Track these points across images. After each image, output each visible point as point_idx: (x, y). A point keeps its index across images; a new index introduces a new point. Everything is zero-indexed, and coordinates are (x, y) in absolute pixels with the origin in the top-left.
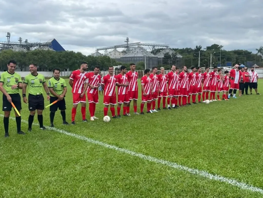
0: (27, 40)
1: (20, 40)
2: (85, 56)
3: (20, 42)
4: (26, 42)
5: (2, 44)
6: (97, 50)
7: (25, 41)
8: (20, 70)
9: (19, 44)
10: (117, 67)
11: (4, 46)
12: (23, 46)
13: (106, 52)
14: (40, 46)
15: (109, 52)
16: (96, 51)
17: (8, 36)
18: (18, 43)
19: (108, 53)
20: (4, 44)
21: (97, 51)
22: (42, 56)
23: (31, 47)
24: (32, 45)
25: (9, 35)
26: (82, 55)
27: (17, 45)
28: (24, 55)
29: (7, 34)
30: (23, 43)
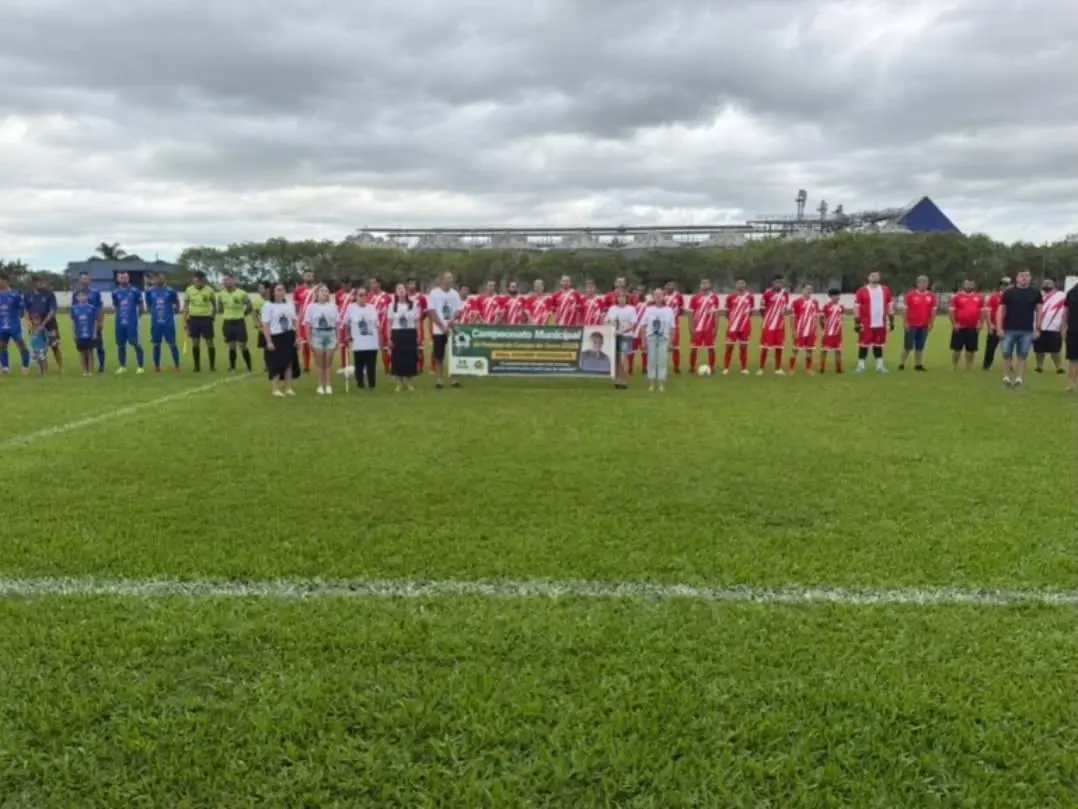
0: (840, 207)
1: (823, 208)
3: (822, 214)
4: (839, 210)
7: (835, 209)
12: (825, 225)
17: (799, 201)
18: (817, 215)
29: (797, 193)
30: (830, 215)
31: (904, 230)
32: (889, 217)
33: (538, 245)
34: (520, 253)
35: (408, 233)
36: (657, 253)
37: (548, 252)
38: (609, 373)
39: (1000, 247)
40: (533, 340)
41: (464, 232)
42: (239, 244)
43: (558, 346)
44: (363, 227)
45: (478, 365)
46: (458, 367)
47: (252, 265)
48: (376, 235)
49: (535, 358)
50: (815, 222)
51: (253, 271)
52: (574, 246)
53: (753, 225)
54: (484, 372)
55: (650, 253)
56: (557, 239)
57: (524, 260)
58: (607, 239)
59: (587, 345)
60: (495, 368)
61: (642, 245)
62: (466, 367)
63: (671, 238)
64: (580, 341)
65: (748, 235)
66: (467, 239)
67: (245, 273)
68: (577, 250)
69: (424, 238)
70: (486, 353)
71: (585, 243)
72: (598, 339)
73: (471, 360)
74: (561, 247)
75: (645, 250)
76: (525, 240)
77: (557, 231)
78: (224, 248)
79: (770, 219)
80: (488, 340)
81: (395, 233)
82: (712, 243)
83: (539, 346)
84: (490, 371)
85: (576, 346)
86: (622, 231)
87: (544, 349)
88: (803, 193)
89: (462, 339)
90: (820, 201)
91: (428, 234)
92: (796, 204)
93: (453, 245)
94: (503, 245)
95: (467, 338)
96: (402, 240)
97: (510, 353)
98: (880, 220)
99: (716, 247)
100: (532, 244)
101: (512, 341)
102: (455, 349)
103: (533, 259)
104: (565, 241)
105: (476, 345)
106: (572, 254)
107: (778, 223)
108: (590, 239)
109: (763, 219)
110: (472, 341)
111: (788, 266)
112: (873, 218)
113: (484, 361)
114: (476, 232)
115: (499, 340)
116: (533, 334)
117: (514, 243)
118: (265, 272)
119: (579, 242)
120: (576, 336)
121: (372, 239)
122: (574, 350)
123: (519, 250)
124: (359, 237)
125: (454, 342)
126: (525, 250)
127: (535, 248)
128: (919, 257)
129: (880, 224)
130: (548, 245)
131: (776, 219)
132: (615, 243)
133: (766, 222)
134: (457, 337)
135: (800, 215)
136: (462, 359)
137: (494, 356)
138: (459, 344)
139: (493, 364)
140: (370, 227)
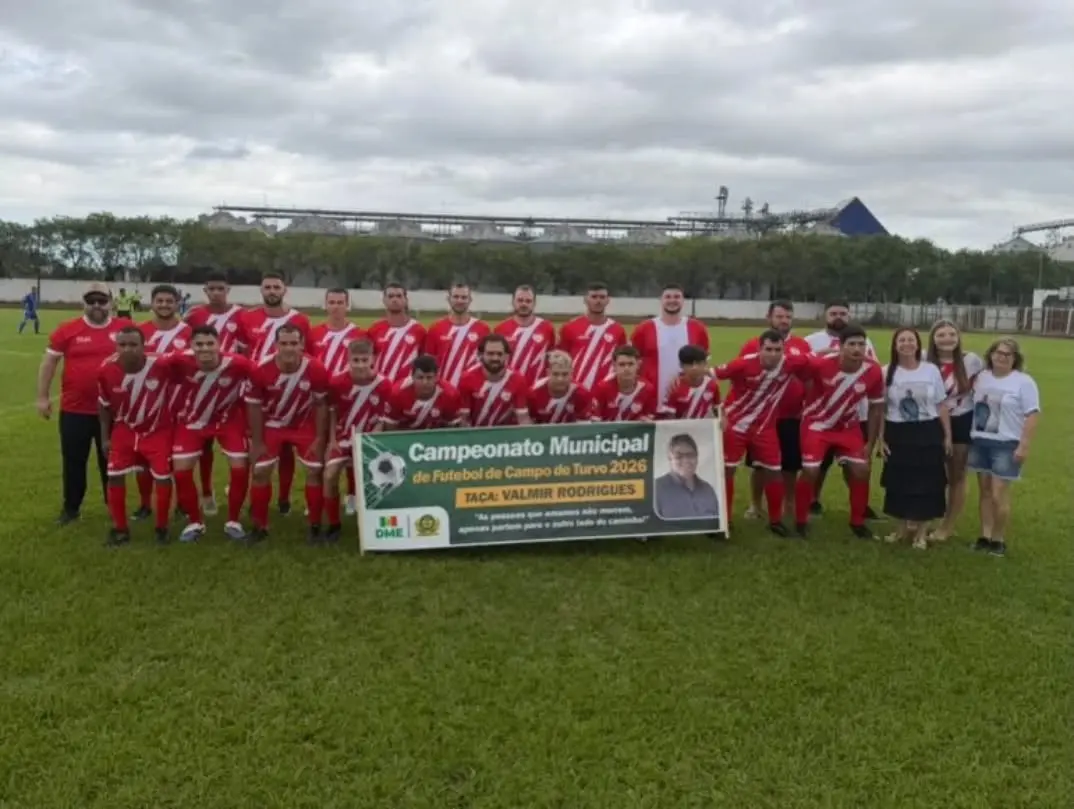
0: (767, 205)
1: (748, 207)
2: (945, 252)
3: (747, 213)
4: (764, 211)
6: (1016, 230)
7: (760, 208)
9: (743, 217)
10: (1054, 293)
13: (1053, 237)
14: (802, 222)
15: (1064, 239)
16: (1014, 233)
17: (720, 198)
18: (742, 214)
19: (1060, 241)
21: (1016, 235)
25: (723, 194)
26: (936, 249)
30: (756, 213)
31: (836, 232)
32: (819, 218)
33: (436, 235)
34: (411, 241)
35: (278, 213)
36: (571, 247)
37: (444, 241)
38: (715, 523)
39: (945, 254)
40: (547, 460)
41: (345, 215)
42: (50, 219)
43: (602, 469)
44: (222, 204)
45: (427, 526)
46: (379, 534)
47: (68, 246)
48: (236, 214)
49: (555, 499)
50: (738, 221)
51: (69, 252)
52: (476, 236)
53: (676, 222)
54: (441, 539)
55: (565, 249)
56: (456, 229)
57: (415, 249)
58: (512, 231)
59: (665, 465)
60: (463, 530)
61: (553, 239)
62: (398, 533)
63: (585, 232)
64: (648, 456)
65: (668, 233)
66: (349, 225)
67: (58, 256)
68: (481, 242)
69: (297, 222)
70: (440, 495)
71: (487, 234)
72: (683, 448)
73: (408, 516)
74: (461, 237)
75: (556, 244)
76: (419, 228)
77: (456, 219)
78: (31, 224)
79: (693, 216)
80: (448, 465)
81: (262, 212)
82: (632, 240)
83: (561, 470)
84: (454, 536)
85: (642, 466)
86: (530, 222)
87: (572, 478)
88: (724, 190)
89: (386, 467)
90: (744, 200)
91: (300, 216)
92: (717, 201)
93: (331, 229)
94: (392, 233)
95: (398, 463)
96: (268, 222)
97: (498, 490)
98: (811, 220)
99: (636, 244)
100: (428, 233)
101: (501, 462)
102: (370, 489)
103: (425, 249)
104: (465, 231)
105: (420, 478)
106: (474, 245)
107: (701, 220)
108: (494, 230)
109: (686, 216)
110: (411, 468)
111: (716, 268)
112: (802, 219)
113: (439, 514)
114: (360, 216)
115: (470, 463)
116: (547, 445)
117: (405, 231)
118: (83, 254)
119: (482, 232)
120: (640, 445)
121: (231, 218)
122: (637, 476)
123: (409, 238)
124: (215, 217)
125: (368, 475)
126: (416, 239)
127: (431, 237)
128: (863, 263)
129: (810, 225)
130: (445, 235)
131: (699, 216)
132: (523, 236)
133: (688, 220)
134: (374, 465)
135: (722, 213)
136: (388, 513)
137: (461, 502)
138: (379, 479)
139: (458, 518)
140: (230, 205)
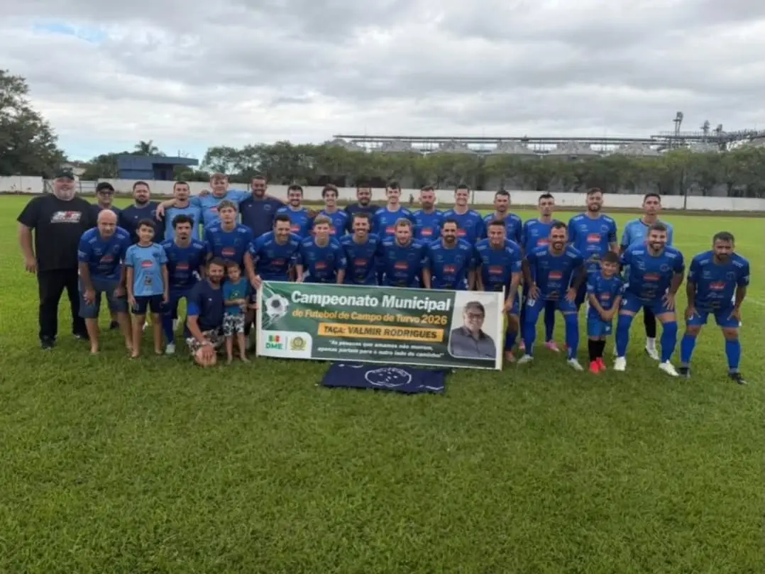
0: (721, 126)
1: (706, 128)
3: (705, 131)
4: (719, 130)
5: (666, 137)
7: (715, 128)
8: (701, 193)
9: (702, 135)
11: (670, 141)
14: (752, 139)
17: (676, 120)
18: (700, 132)
20: (670, 137)
22: (758, 164)
23: (731, 140)
24: (733, 138)
25: (679, 117)
27: (699, 138)
28: (714, 160)
29: (676, 115)
30: (712, 132)
33: (477, 151)
38: (492, 364)
40: (380, 310)
43: (416, 320)
45: (298, 344)
46: (268, 346)
48: (346, 139)
49: (382, 336)
53: (656, 139)
54: (306, 353)
56: (493, 146)
58: (534, 147)
59: (460, 321)
60: (321, 349)
61: (564, 152)
62: (279, 347)
64: (449, 314)
69: (387, 145)
70: (309, 326)
72: (475, 311)
73: (287, 336)
80: (315, 307)
81: (363, 138)
83: (388, 318)
84: (314, 352)
85: (444, 320)
87: (395, 323)
89: (276, 304)
90: (703, 122)
91: (389, 141)
92: (675, 123)
94: (449, 151)
97: (345, 326)
100: (472, 150)
101: (349, 309)
104: (500, 148)
105: (298, 313)
108: (521, 147)
110: (292, 306)
113: (307, 337)
115: (329, 308)
116: (381, 300)
119: (513, 148)
120: (444, 305)
122: (440, 326)
125: (265, 308)
127: (475, 154)
134: (269, 302)
135: (678, 132)
136: (274, 333)
137: (321, 331)
138: (271, 311)
140: (343, 134)
